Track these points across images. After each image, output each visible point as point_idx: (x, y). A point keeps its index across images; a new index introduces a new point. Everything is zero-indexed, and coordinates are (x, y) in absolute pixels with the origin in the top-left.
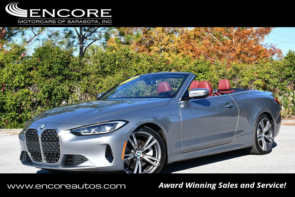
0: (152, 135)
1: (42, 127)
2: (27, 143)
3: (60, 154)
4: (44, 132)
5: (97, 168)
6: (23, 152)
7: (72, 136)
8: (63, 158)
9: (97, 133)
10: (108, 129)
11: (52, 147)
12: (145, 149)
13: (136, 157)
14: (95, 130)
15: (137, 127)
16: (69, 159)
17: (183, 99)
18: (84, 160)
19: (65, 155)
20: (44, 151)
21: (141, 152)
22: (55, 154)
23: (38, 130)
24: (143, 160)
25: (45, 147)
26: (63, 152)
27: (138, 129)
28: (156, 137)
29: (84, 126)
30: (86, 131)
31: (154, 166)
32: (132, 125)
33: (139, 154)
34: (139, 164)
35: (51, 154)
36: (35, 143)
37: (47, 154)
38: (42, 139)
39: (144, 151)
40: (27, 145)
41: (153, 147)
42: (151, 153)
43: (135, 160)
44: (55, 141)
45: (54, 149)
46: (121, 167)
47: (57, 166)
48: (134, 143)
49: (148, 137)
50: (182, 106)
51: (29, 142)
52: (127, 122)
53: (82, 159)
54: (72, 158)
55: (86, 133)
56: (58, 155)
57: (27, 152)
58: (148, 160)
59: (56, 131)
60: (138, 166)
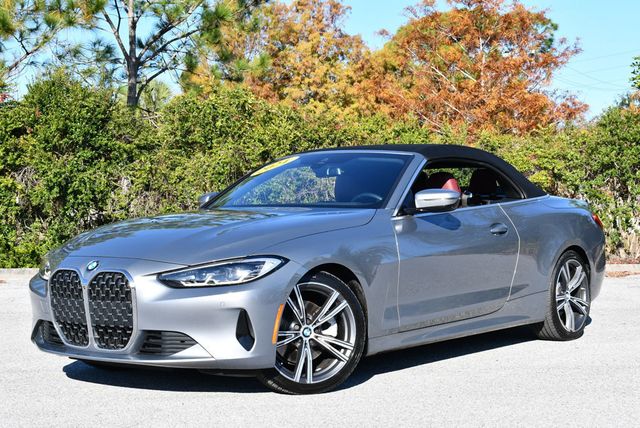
0: (338, 291)
1: (90, 268)
2: (52, 301)
3: (132, 329)
4: (95, 279)
5: (217, 362)
6: (40, 323)
7: (163, 289)
8: (140, 338)
9: (217, 283)
10: (242, 274)
11: (113, 311)
12: (322, 322)
13: (301, 338)
14: (214, 277)
15: (305, 271)
16: (152, 341)
17: (402, 212)
18: (187, 342)
19: (144, 331)
20: (93, 321)
21: (312, 329)
22: (121, 329)
23: (82, 273)
24: (316, 347)
25: (96, 313)
26: (140, 324)
27: (308, 277)
28: (345, 294)
29: (190, 266)
30: (193, 277)
31: (340, 360)
32: (297, 268)
33: (308, 332)
34: (307, 354)
35: (111, 328)
36: (73, 303)
37: (102, 328)
38: (90, 293)
39: (318, 324)
40: (53, 305)
41: (338, 319)
42: (333, 330)
43: (298, 345)
44: (123, 299)
45: (118, 317)
46: (270, 362)
47: (123, 355)
48: (299, 308)
49: (329, 294)
50: (399, 228)
51: (58, 301)
52: (286, 261)
53: (182, 341)
54: (160, 338)
55: (192, 282)
56: (127, 331)
57: (51, 323)
58: (328, 347)
59: (123, 276)
60: (306, 359)
